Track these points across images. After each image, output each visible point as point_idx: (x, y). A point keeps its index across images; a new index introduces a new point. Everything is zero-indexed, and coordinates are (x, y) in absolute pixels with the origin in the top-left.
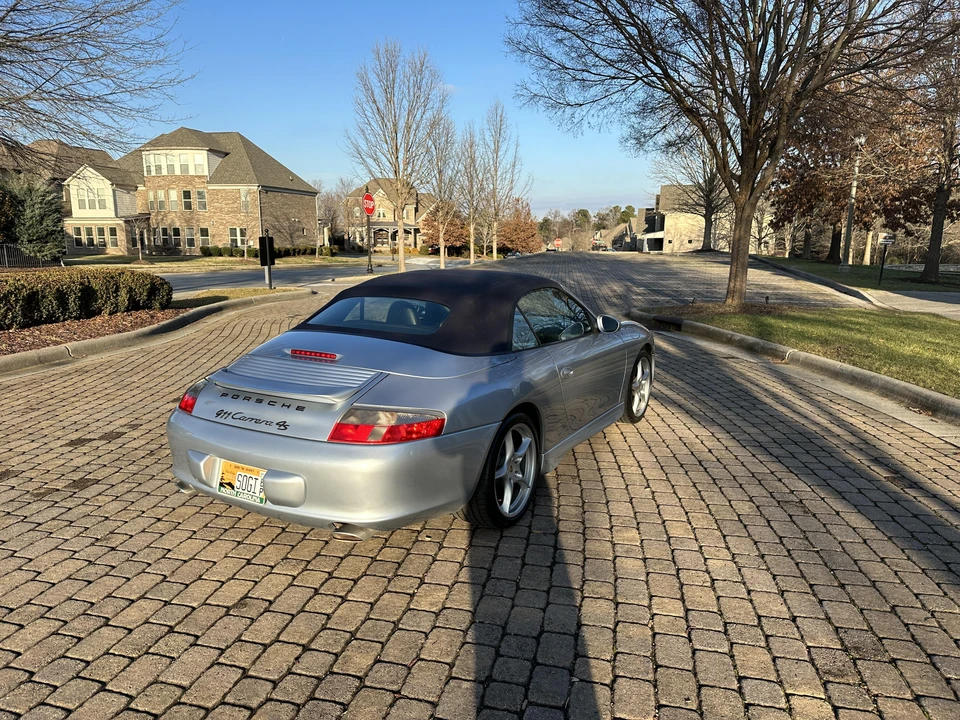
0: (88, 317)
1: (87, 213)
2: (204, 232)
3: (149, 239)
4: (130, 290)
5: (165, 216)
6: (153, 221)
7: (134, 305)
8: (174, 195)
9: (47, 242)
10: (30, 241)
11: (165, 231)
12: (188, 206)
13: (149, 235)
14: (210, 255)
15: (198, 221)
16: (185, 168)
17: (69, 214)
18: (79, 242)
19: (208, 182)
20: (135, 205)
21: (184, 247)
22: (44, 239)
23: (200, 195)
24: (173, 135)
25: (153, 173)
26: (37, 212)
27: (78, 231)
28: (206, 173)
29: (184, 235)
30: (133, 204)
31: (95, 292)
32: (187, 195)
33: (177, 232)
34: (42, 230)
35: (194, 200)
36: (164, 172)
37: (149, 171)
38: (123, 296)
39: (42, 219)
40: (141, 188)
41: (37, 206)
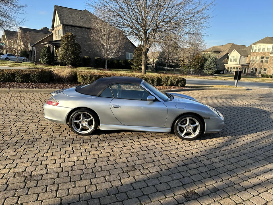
0: (159, 86)
1: (232, 63)
2: (265, 70)
3: (247, 71)
4: (171, 81)
5: (254, 64)
6: (250, 66)
7: (172, 84)
8: (258, 58)
9: (210, 70)
10: (206, 69)
11: (253, 68)
12: (262, 61)
13: (248, 70)
14: (264, 77)
15: (264, 66)
16: (264, 49)
17: (227, 63)
18: (228, 71)
19: (271, 54)
20: (246, 61)
21: (257, 74)
22: (210, 69)
23: (267, 58)
24: (263, 40)
25: (254, 51)
26: (209, 62)
27: (228, 68)
28: (271, 51)
29: (258, 71)
30: (246, 60)
31: (162, 80)
32: (262, 58)
33: (256, 69)
34: (210, 67)
35: (264, 60)
36: (257, 51)
37: (253, 51)
38: (169, 82)
39: (210, 64)
40: (249, 56)
41: (210, 61)
